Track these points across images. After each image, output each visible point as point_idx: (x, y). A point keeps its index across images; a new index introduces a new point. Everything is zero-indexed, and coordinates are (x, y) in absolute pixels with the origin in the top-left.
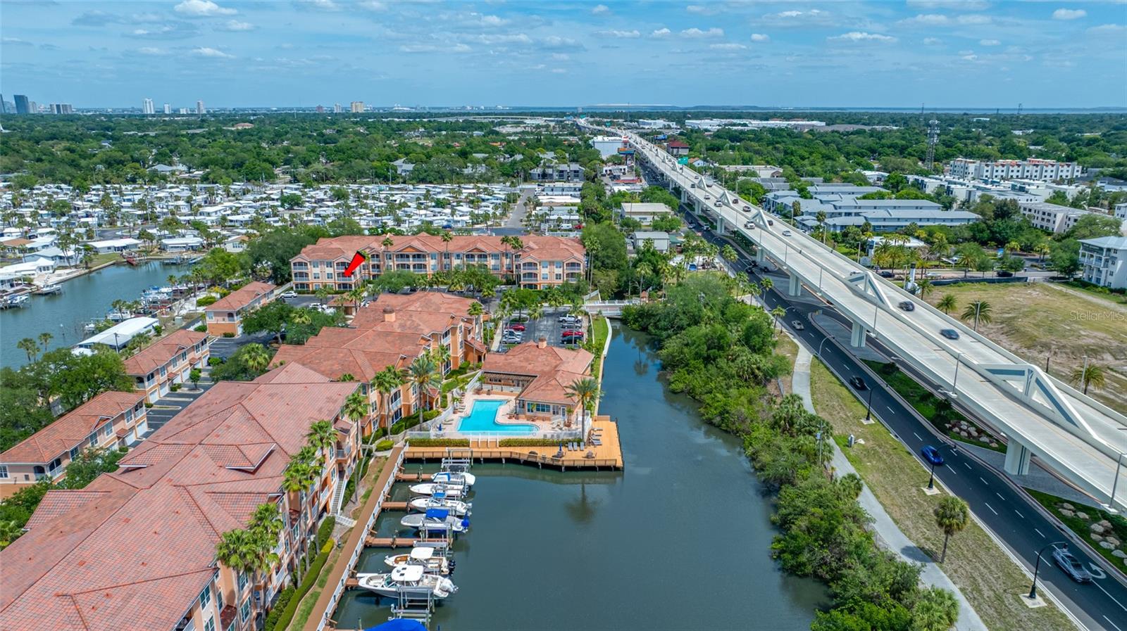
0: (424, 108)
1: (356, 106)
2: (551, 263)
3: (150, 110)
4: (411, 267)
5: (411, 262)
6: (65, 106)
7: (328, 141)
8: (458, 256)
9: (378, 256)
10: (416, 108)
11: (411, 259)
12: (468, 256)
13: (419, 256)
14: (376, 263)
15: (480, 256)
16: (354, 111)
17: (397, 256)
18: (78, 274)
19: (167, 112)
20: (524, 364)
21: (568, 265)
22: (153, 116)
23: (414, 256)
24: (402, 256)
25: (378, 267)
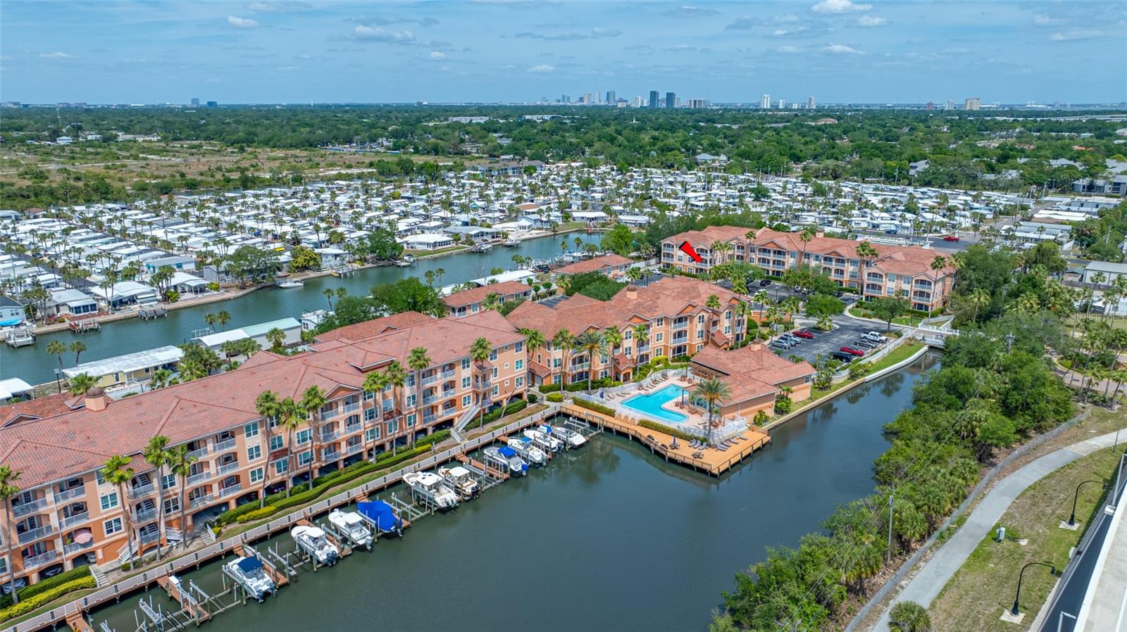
0: (1065, 106)
1: (971, 104)
2: (899, 277)
3: (766, 105)
4: (771, 262)
5: (772, 257)
6: (700, 101)
7: (890, 138)
8: (817, 258)
9: (743, 248)
10: (1052, 106)
11: (772, 254)
12: (825, 259)
13: (779, 253)
14: (740, 254)
15: (838, 261)
16: (968, 108)
17: (760, 250)
18: (544, 235)
19: (781, 107)
20: (728, 362)
21: (917, 281)
22: (770, 110)
23: (775, 252)
24: (765, 251)
25: (742, 258)
